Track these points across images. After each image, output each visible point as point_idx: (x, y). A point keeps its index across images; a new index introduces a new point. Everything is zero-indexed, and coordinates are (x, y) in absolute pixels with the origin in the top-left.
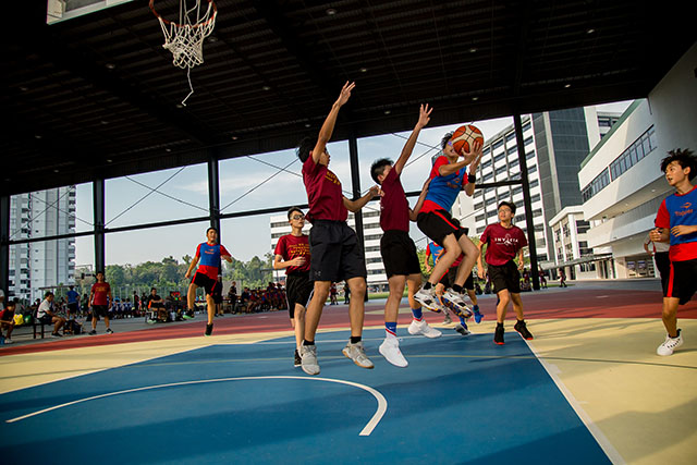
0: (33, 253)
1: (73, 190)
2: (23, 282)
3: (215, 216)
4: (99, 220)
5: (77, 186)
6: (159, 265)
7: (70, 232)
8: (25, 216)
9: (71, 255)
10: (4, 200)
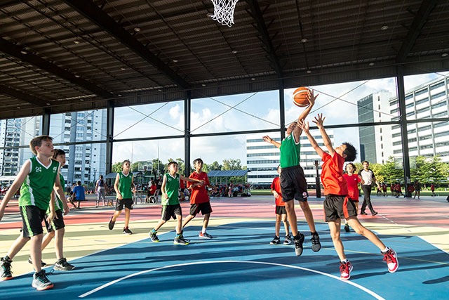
3: (188, 135)
4: (110, 133)
8: (89, 125)
10: (46, 117)
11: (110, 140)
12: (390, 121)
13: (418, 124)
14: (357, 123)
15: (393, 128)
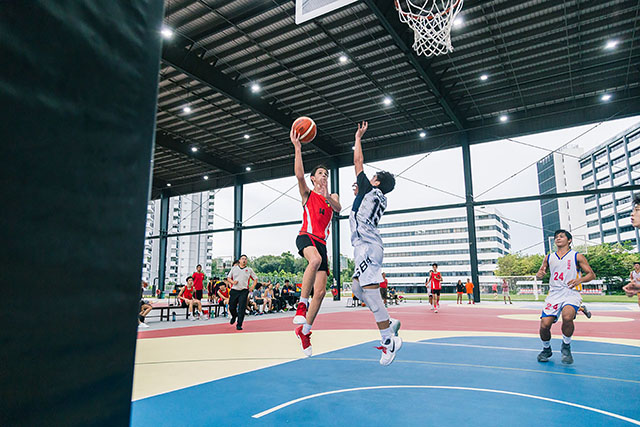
0: (181, 244)
1: (211, 194)
2: (172, 268)
4: (238, 219)
5: (216, 191)
6: (279, 258)
7: (210, 228)
8: (176, 214)
9: (209, 247)
10: (165, 201)
11: (238, 228)
12: (582, 190)
13: (617, 193)
14: (538, 194)
15: (586, 200)
